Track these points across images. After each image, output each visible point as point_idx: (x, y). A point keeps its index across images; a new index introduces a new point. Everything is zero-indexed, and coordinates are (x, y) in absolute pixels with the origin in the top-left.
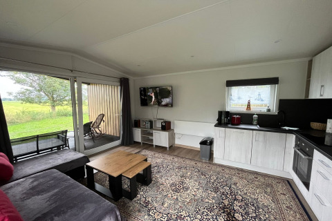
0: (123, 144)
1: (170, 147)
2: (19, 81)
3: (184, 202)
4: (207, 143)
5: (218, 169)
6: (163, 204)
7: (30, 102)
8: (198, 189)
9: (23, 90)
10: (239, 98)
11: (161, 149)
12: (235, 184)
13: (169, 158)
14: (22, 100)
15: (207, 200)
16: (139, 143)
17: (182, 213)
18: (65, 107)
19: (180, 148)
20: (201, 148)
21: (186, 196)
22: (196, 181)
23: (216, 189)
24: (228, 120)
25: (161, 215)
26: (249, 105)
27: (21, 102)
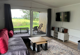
7: (26, 19)
9: (25, 15)
11: (60, 41)
13: (61, 44)
14: (25, 18)
16: (53, 37)
18: (36, 21)
20: (78, 44)
27: (24, 19)
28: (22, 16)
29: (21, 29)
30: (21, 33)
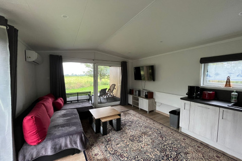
0: (121, 104)
1: (150, 112)
2: (87, 66)
3: (131, 148)
4: (176, 113)
5: (179, 138)
6: (117, 144)
8: (148, 145)
9: (89, 70)
10: (217, 74)
11: (143, 112)
12: (186, 153)
13: (144, 118)
15: (149, 154)
16: (131, 105)
17: (124, 154)
18: (106, 80)
19: (158, 114)
20: (170, 116)
21: (135, 146)
22: (151, 139)
23: (163, 150)
24: (197, 94)
25: (112, 149)
26: (228, 82)
27: (88, 76)
28: (84, 72)
29: (78, 94)
30: (78, 100)
